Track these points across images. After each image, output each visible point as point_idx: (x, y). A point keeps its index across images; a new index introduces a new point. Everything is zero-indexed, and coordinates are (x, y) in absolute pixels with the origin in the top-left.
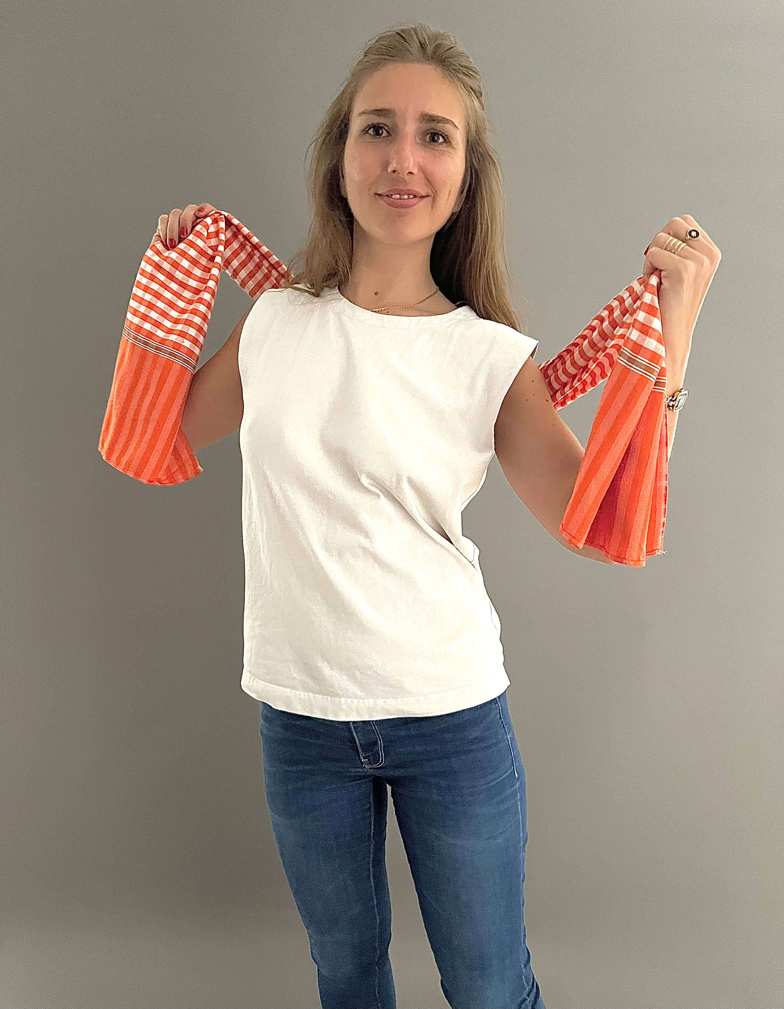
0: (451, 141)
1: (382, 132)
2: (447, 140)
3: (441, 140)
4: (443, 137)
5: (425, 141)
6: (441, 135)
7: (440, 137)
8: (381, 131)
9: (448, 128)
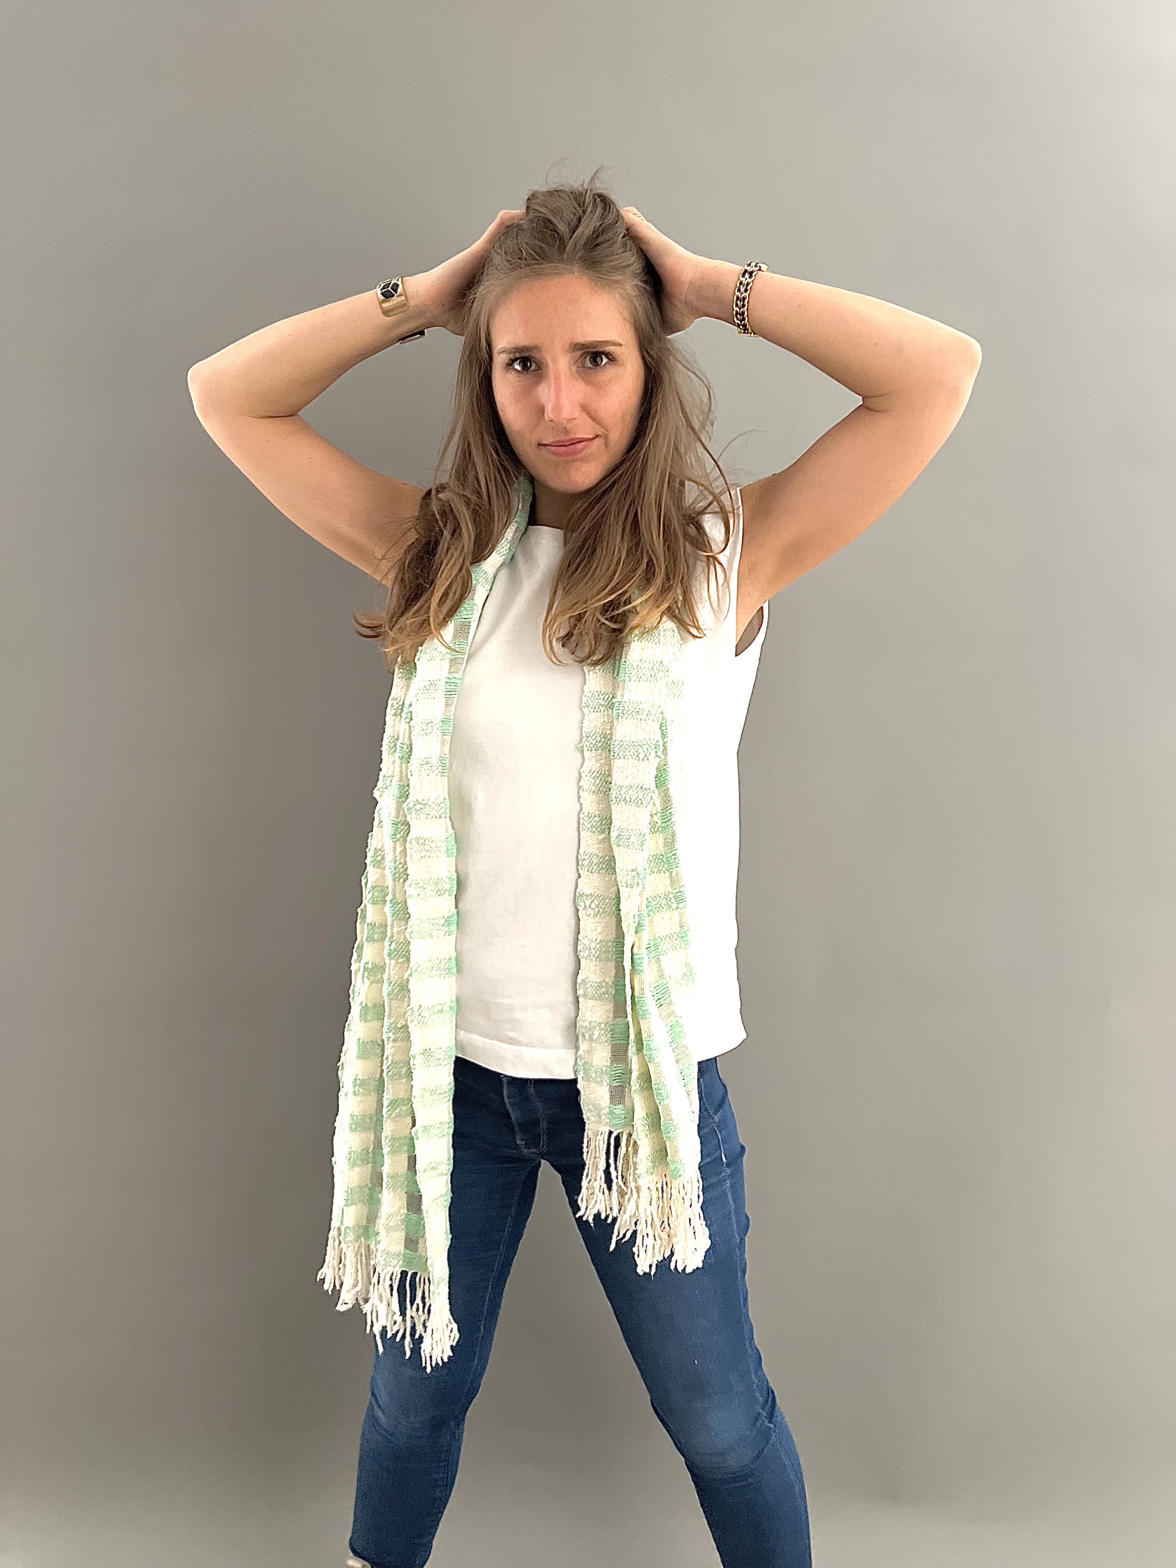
0: (617, 359)
1: (531, 365)
2: (611, 358)
3: (605, 360)
4: (607, 357)
5: (584, 366)
6: (604, 355)
7: (603, 357)
8: (529, 364)
9: (610, 349)
